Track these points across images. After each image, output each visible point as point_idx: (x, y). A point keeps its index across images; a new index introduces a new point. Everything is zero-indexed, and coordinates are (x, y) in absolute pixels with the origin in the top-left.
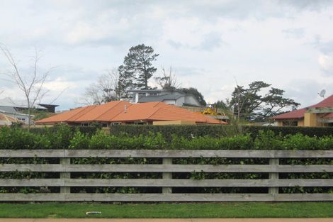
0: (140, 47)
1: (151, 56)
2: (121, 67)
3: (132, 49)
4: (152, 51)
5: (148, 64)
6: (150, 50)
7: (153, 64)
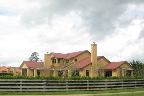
0: (35, 53)
1: (38, 55)
2: (30, 58)
3: (33, 53)
4: (38, 54)
5: (37, 57)
6: (37, 53)
7: (38, 57)
